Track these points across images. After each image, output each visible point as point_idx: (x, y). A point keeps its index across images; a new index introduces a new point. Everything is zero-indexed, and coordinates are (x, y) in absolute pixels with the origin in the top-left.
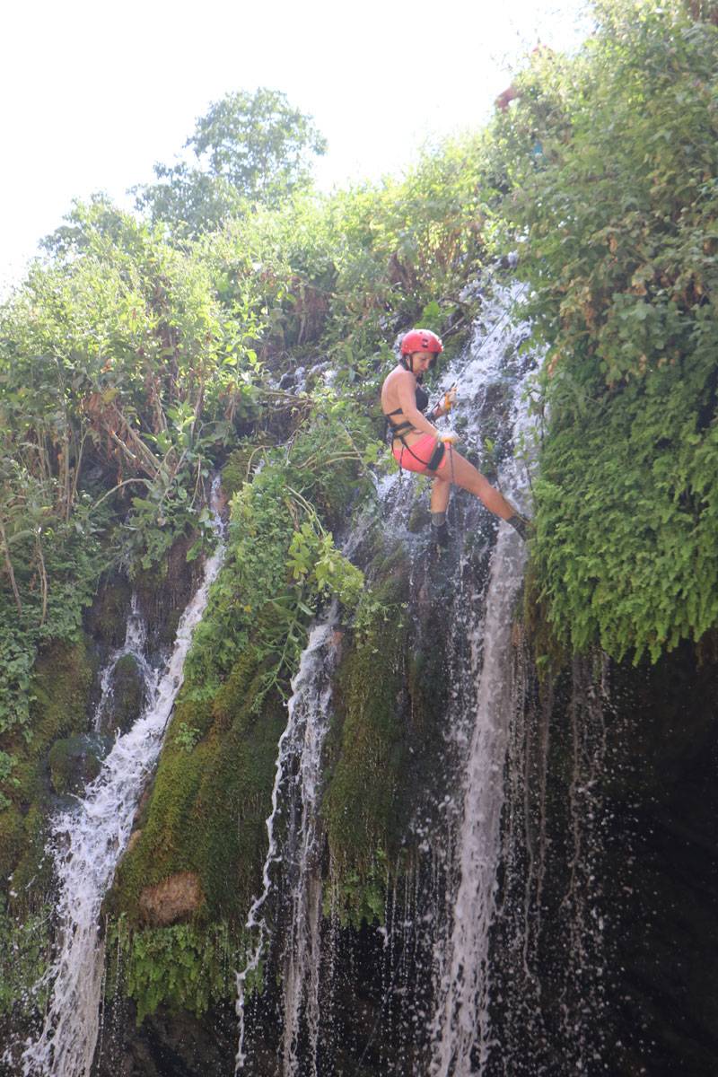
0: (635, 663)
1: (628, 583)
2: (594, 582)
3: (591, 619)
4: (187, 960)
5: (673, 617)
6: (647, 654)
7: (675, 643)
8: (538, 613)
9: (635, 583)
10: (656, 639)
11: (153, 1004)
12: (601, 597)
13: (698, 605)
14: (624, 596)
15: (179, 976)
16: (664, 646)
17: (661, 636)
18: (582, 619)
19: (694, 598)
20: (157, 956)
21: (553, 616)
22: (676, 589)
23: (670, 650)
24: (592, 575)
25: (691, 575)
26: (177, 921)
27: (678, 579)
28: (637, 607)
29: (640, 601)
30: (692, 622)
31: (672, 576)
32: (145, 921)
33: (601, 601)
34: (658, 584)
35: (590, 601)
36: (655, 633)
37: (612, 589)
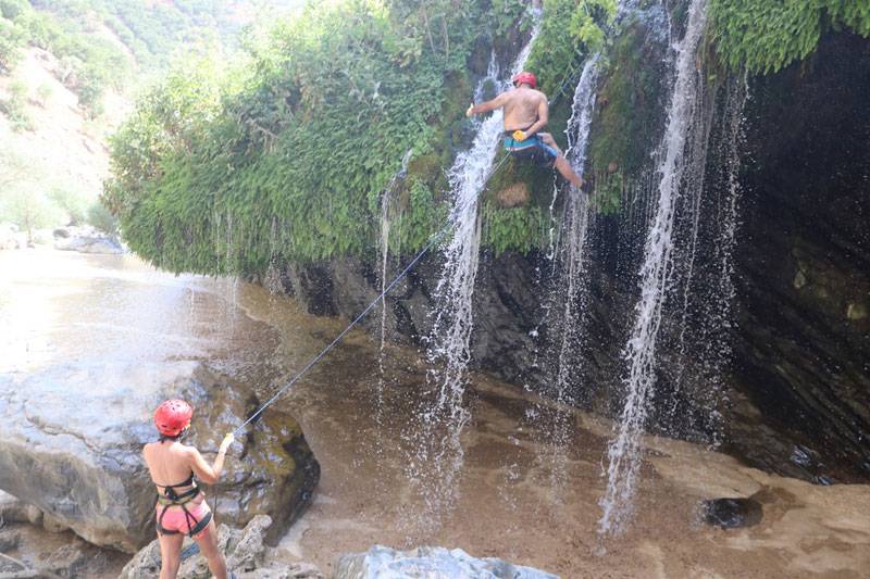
0: (765, 74)
1: (765, 26)
2: (745, 28)
3: (741, 50)
4: (520, 225)
5: (789, 46)
6: (772, 68)
7: (789, 62)
8: (712, 48)
9: (769, 26)
10: (777, 60)
11: (504, 247)
12: (749, 36)
13: (806, 38)
14: (762, 35)
15: (516, 233)
16: (783, 63)
17: (782, 57)
18: (736, 50)
19: (803, 33)
20: (505, 223)
21: (719, 49)
22: (794, 28)
23: (785, 66)
24: (745, 23)
25: (803, 20)
26: (516, 205)
27: (795, 23)
28: (769, 40)
29: (771, 36)
30: (801, 48)
31: (792, 21)
32: (500, 206)
33: (748, 39)
34: (782, 26)
35: (742, 40)
36: (778, 55)
37: (755, 31)
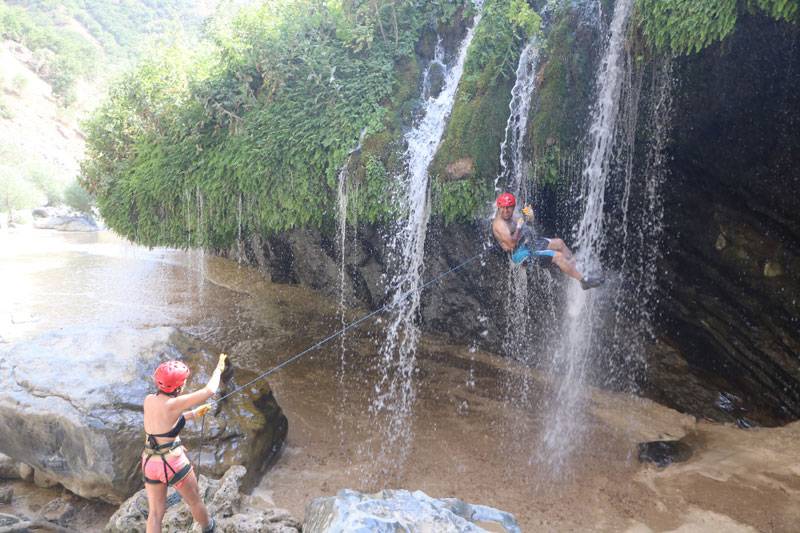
0: (688, 54)
1: (687, 11)
2: (669, 12)
3: (665, 33)
4: (467, 196)
5: (709, 28)
6: (694, 48)
7: (710, 43)
8: (639, 31)
9: (690, 10)
10: (699, 41)
11: (452, 215)
12: (673, 19)
13: (724, 21)
14: (684, 19)
15: (464, 203)
16: (704, 45)
17: (702, 38)
18: (661, 32)
19: (722, 17)
20: (453, 193)
21: (646, 32)
22: (713, 12)
23: (706, 46)
24: (669, 8)
25: (721, 5)
26: (463, 178)
27: (714, 7)
28: (691, 23)
29: (693, 20)
30: (719, 30)
31: (711, 6)
32: (447, 179)
33: (672, 22)
34: (703, 10)
35: (666, 23)
36: (700, 36)
37: (678, 15)
